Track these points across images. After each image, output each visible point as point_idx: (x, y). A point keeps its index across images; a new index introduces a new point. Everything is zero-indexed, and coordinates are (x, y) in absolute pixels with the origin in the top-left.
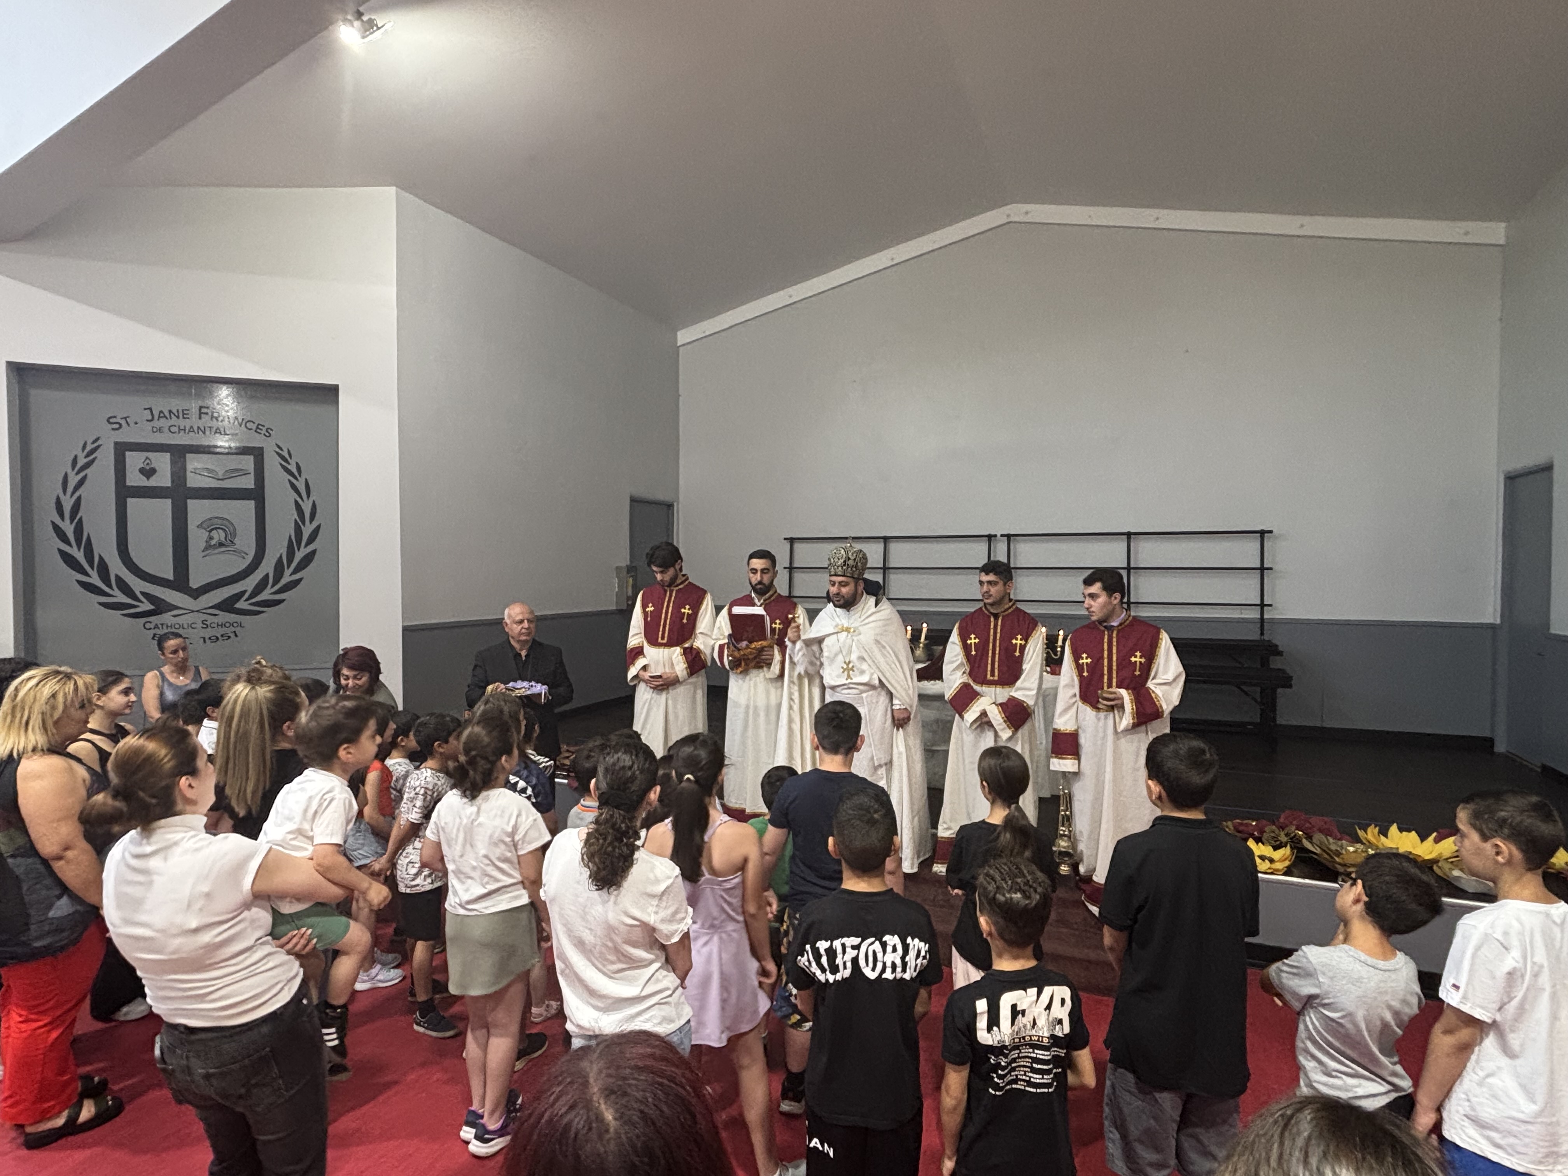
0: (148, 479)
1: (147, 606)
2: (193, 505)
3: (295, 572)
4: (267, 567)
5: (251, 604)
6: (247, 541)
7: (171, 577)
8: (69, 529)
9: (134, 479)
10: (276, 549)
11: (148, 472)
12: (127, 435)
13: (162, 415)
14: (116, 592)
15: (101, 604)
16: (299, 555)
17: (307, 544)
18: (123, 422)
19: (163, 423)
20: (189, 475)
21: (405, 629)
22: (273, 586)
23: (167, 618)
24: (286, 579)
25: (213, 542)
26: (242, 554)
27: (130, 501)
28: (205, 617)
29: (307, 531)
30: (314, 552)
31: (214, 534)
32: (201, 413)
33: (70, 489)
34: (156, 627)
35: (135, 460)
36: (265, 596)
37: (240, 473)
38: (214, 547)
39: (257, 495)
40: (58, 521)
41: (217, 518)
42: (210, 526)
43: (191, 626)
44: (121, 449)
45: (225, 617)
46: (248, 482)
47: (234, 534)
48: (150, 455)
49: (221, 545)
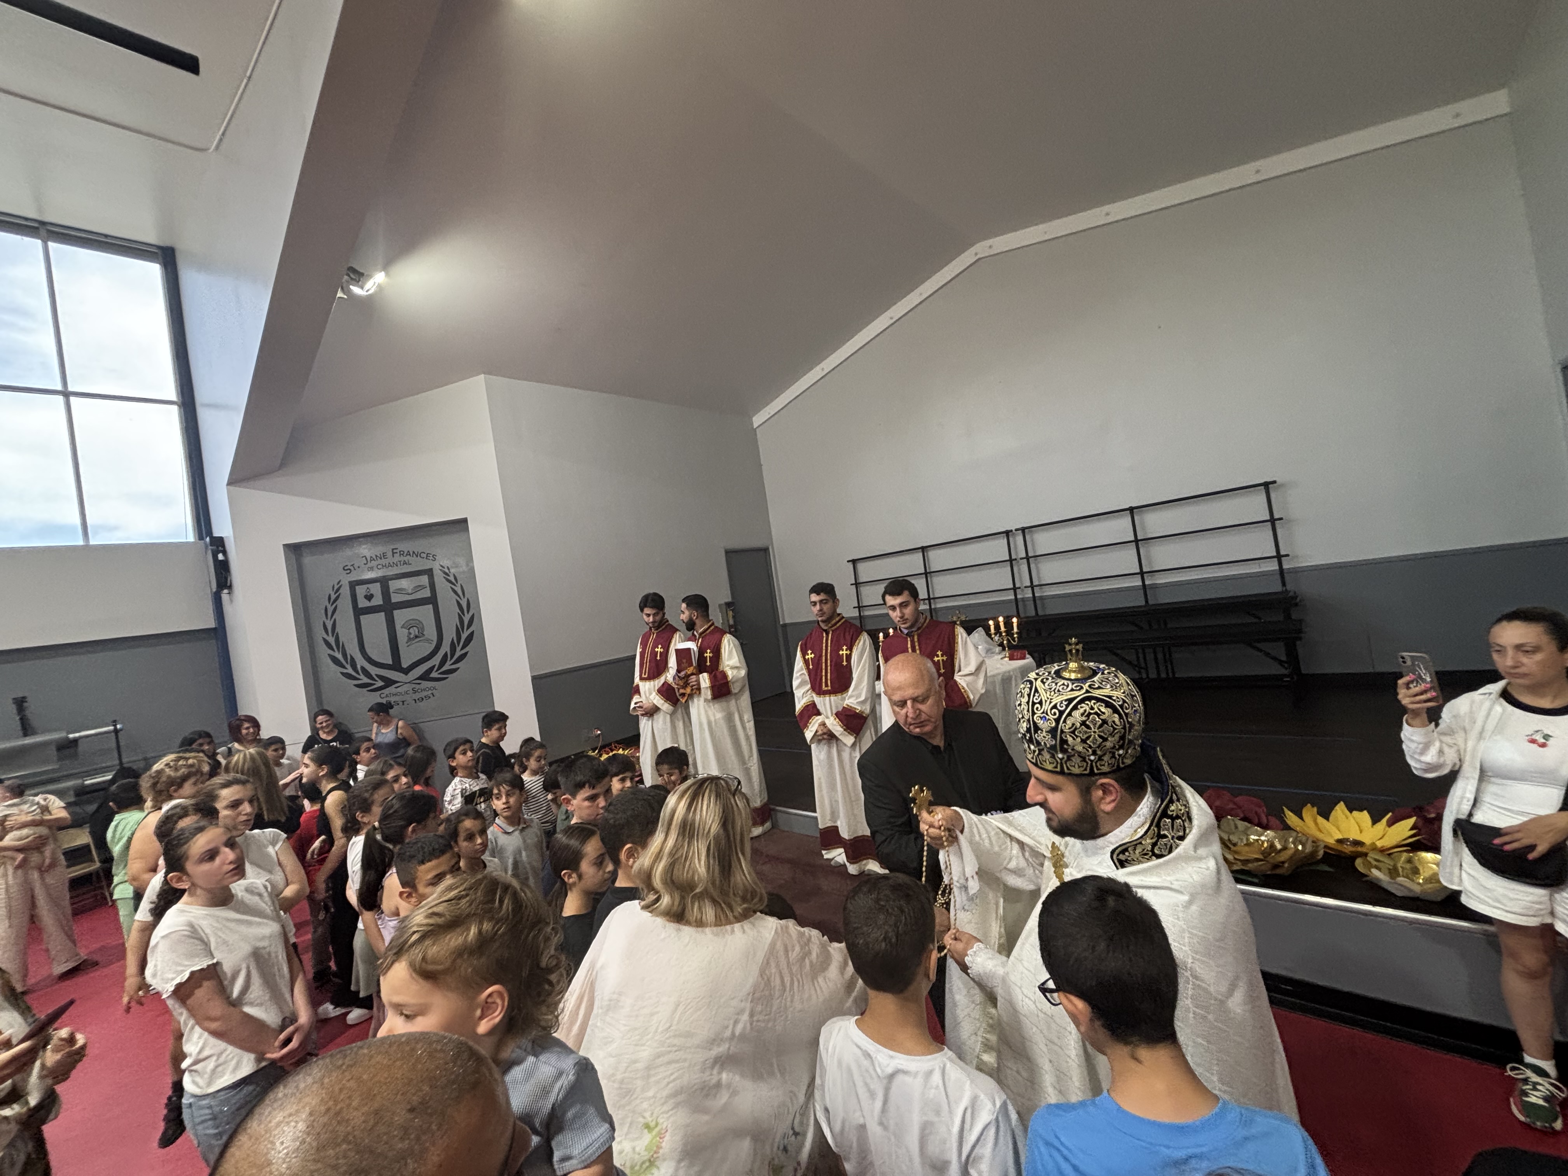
0: (370, 601)
1: (380, 683)
2: (396, 613)
3: (462, 649)
4: (446, 648)
5: (440, 673)
6: (431, 632)
7: (390, 662)
8: (331, 640)
9: (363, 603)
10: (449, 634)
11: (369, 597)
12: (354, 577)
13: (372, 559)
14: (362, 676)
15: (355, 685)
16: (464, 636)
17: (468, 628)
18: (352, 568)
19: (374, 563)
20: (392, 595)
21: (534, 679)
22: (451, 659)
23: (392, 689)
24: (458, 653)
25: (412, 636)
26: (429, 641)
27: (362, 617)
28: (414, 686)
29: (466, 620)
30: (472, 633)
31: (411, 630)
32: (393, 553)
33: (330, 614)
34: (387, 696)
35: (361, 591)
36: (446, 667)
37: (420, 587)
38: (413, 639)
39: (433, 600)
40: (325, 636)
41: (413, 620)
42: (408, 626)
43: (406, 693)
44: (353, 585)
45: (426, 684)
46: (427, 593)
47: (423, 629)
48: (369, 586)
49: (416, 637)
